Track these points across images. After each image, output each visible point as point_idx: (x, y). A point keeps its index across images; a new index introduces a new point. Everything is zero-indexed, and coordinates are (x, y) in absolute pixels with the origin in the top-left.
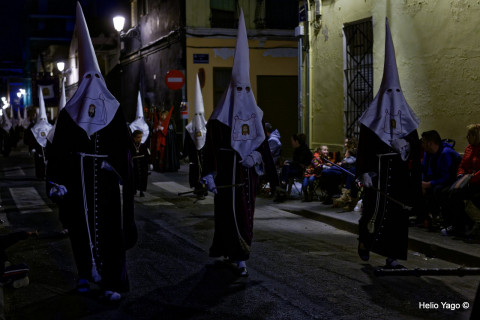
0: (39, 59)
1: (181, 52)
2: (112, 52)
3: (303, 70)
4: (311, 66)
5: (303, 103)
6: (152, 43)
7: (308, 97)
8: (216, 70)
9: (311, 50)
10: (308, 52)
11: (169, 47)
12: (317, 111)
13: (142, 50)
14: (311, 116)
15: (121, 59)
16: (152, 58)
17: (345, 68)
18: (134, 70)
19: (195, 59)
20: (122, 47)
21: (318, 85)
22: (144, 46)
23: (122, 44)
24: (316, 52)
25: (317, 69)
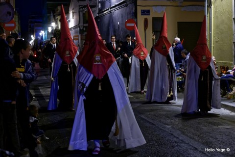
0: (52, 14)
1: (134, 9)
2: (94, 9)
3: (207, 18)
4: (212, 16)
5: (208, 38)
6: (117, 4)
7: (210, 35)
8: (154, 19)
9: (212, 7)
10: (211, 8)
11: (127, 6)
12: (217, 42)
13: (111, 8)
14: (212, 45)
15: (99, 14)
16: (117, 12)
17: (234, 17)
18: (106, 19)
19: (142, 13)
20: (100, 7)
21: (217, 27)
22: (112, 6)
23: (100, 4)
24: (216, 8)
25: (216, 17)
